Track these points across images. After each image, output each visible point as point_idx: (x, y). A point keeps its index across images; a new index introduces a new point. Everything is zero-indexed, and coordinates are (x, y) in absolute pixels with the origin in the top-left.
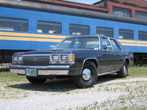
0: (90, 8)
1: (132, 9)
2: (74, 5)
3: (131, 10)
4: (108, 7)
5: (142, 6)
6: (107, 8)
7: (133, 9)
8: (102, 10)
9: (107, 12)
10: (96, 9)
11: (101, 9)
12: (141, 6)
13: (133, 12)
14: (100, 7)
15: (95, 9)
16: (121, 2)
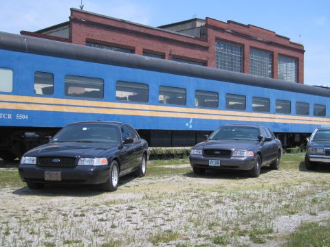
0: (181, 40)
1: (245, 44)
2: (157, 34)
3: (243, 45)
4: (209, 39)
5: (261, 40)
6: (206, 40)
7: (247, 43)
8: (198, 45)
9: (206, 49)
10: (191, 42)
11: (197, 42)
12: (258, 39)
13: (247, 49)
14: (196, 39)
15: (189, 41)
16: (229, 31)
